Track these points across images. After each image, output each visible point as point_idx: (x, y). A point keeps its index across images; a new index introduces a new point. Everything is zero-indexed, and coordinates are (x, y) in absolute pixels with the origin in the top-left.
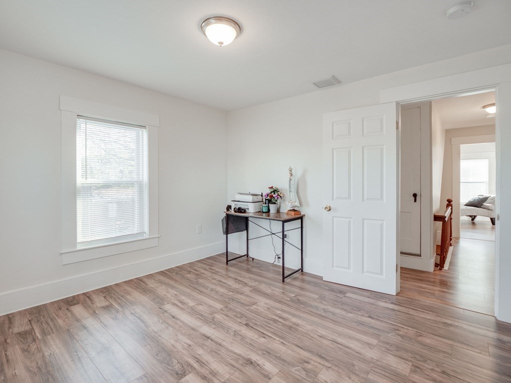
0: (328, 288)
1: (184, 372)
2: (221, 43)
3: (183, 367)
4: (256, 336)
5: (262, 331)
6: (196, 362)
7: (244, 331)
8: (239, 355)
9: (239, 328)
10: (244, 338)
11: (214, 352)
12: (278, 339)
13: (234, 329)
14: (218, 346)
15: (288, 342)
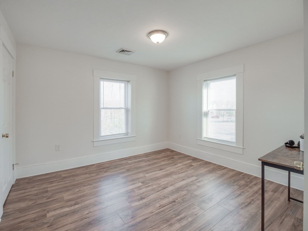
2: (158, 42)
4: (162, 204)
5: (166, 207)
7: (168, 200)
8: (148, 196)
9: (171, 199)
10: (161, 199)
11: (153, 189)
12: (156, 212)
13: (170, 196)
14: (157, 191)
15: (152, 215)
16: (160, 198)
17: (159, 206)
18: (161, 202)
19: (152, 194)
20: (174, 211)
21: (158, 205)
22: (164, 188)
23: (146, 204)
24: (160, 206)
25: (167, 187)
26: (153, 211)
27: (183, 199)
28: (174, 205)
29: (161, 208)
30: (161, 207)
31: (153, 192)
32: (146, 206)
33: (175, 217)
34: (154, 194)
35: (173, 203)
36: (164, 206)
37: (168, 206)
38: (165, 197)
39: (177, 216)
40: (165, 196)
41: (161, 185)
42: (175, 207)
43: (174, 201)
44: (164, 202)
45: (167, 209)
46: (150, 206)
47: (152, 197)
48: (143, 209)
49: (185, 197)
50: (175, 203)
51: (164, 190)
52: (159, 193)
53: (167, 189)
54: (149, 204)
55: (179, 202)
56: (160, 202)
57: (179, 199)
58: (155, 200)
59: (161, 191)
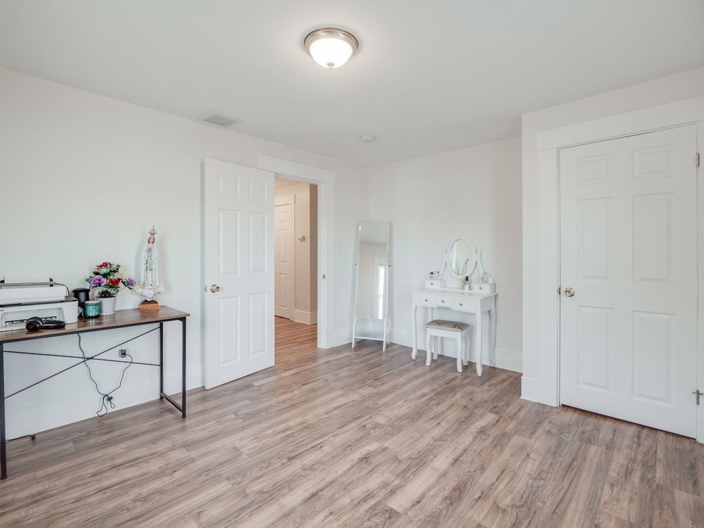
0: (231, 392)
1: (387, 511)
2: (331, 65)
3: (376, 514)
4: (318, 452)
6: (366, 503)
7: (305, 462)
8: (353, 467)
9: (297, 466)
10: (320, 462)
11: (346, 488)
12: (326, 438)
13: (298, 471)
14: (334, 484)
15: (333, 432)
16: (323, 464)
17: (323, 448)
18: (320, 456)
19: (345, 473)
20: (295, 441)
21: (326, 449)
22: (313, 495)
23: (350, 448)
24: (321, 447)
25: (307, 500)
26: (333, 438)
27: (268, 467)
28: (292, 451)
29: (320, 443)
30: (320, 445)
31: (344, 479)
32: (349, 446)
33: (293, 433)
34: (340, 472)
35: (294, 455)
36: (314, 449)
37: (305, 449)
38: (312, 468)
39: (290, 434)
40: (312, 470)
41: (326, 512)
42: (292, 449)
43: (290, 459)
44: (313, 456)
45: (308, 443)
46: (341, 446)
47: (343, 466)
48: (354, 441)
49: (261, 473)
50: (288, 455)
51: (313, 490)
52: (329, 479)
53: (307, 495)
54: (345, 449)
55: (279, 458)
56: (323, 455)
57: (280, 464)
58: (334, 458)
59: (322, 484)
